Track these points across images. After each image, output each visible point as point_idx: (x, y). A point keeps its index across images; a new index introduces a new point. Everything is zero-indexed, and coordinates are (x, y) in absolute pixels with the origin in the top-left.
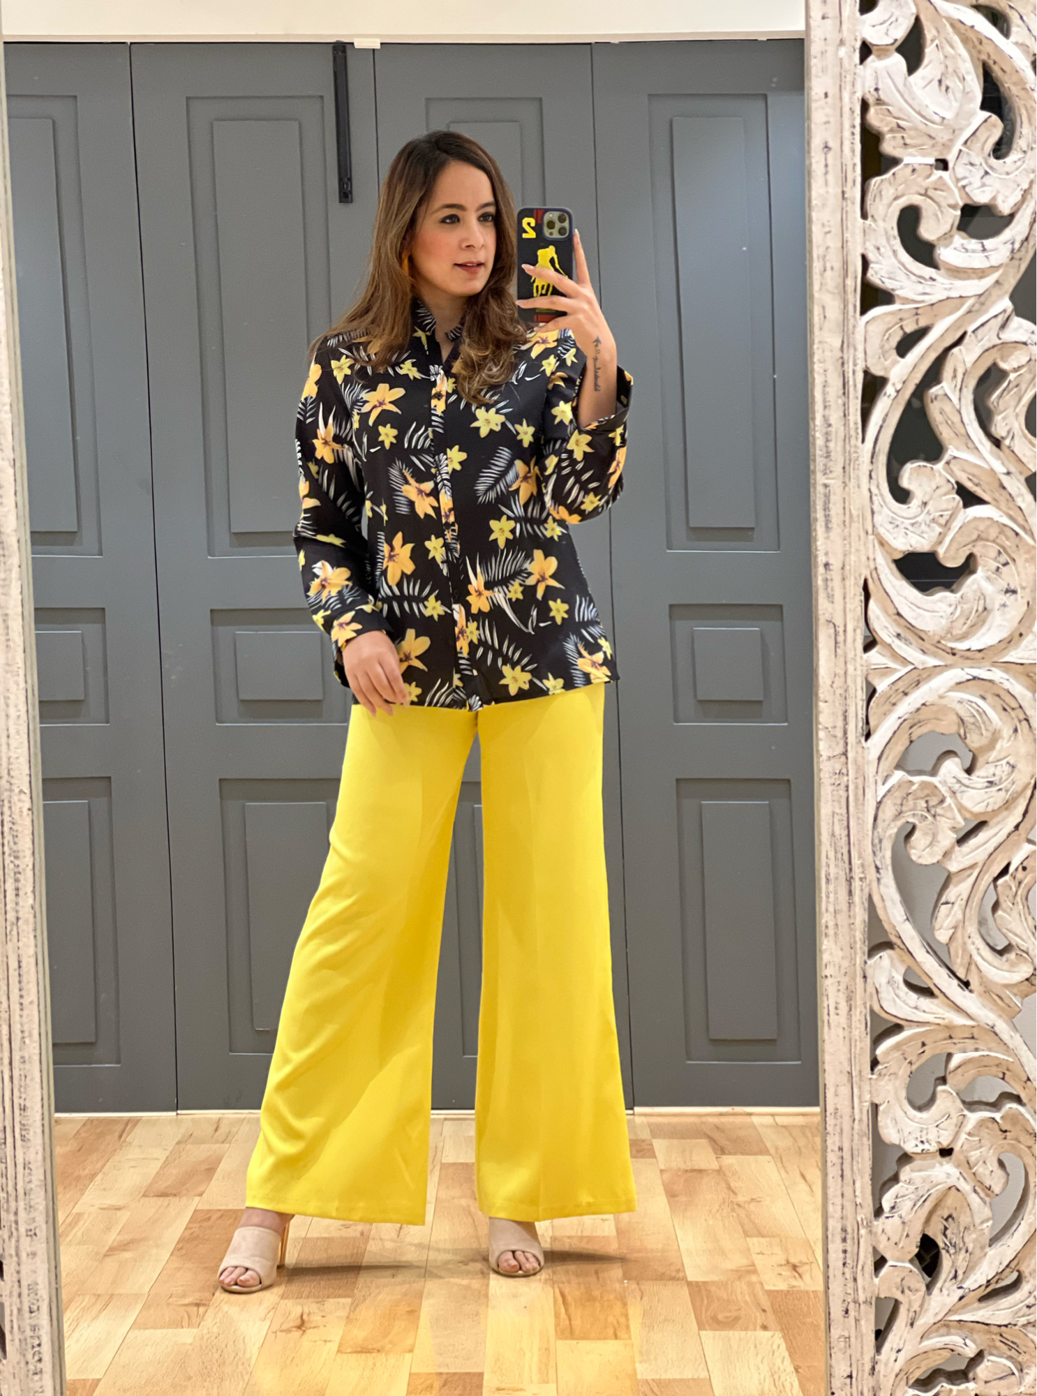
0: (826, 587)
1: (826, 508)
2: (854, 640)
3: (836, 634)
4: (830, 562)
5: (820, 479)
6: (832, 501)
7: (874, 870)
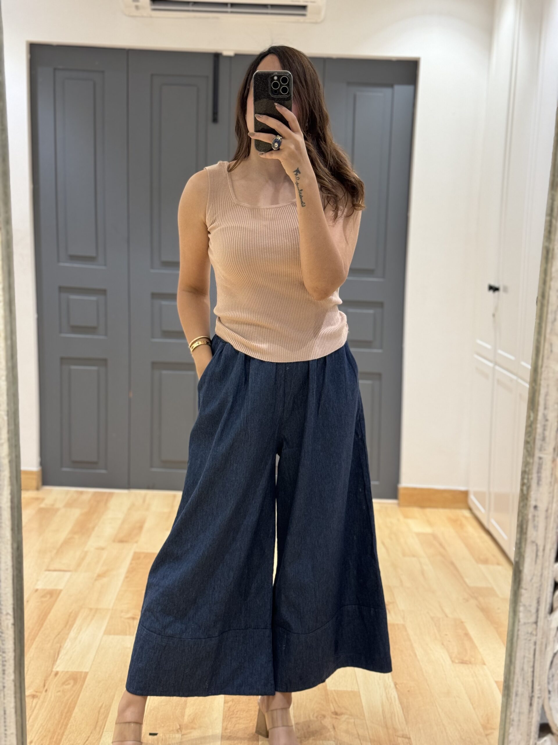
0: (534, 520)
1: (539, 472)
2: (550, 556)
3: (537, 551)
4: (539, 505)
5: (537, 454)
6: (544, 467)
7: (547, 693)
